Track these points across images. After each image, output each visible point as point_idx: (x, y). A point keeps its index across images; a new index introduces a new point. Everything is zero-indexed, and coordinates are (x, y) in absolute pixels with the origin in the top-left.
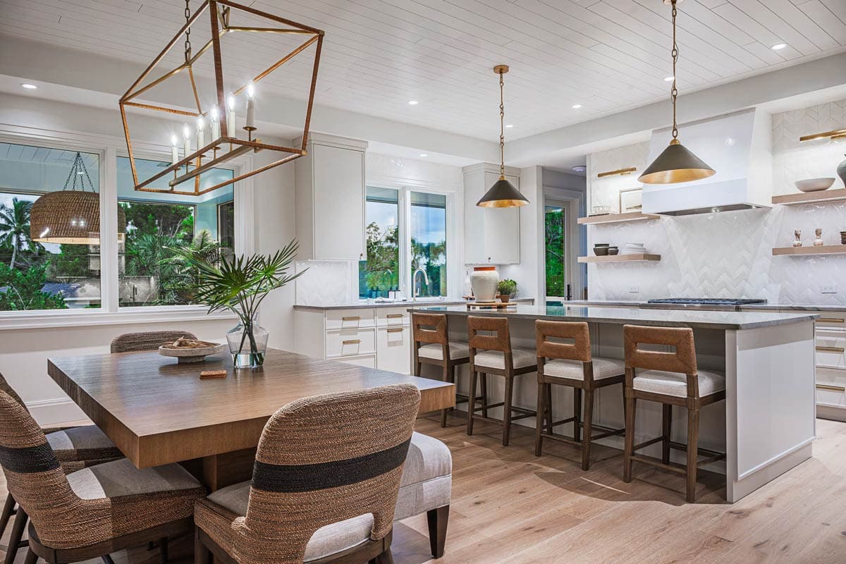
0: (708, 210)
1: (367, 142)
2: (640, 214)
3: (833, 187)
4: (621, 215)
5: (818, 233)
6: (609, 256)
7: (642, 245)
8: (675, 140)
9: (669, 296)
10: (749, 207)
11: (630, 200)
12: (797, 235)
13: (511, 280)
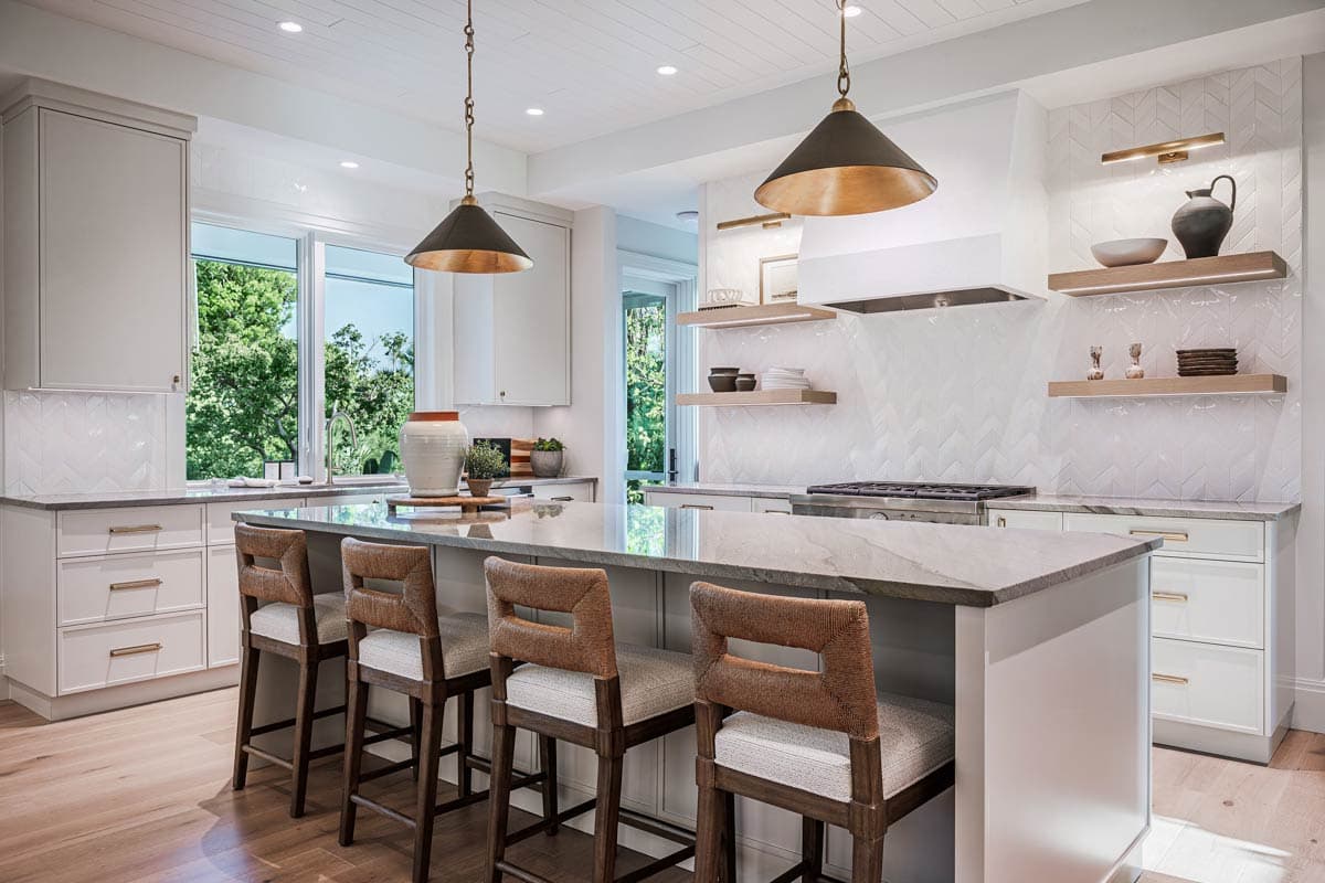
0: (923, 301)
1: (196, 118)
2: (794, 307)
3: (1166, 257)
4: (762, 307)
5: (1136, 353)
6: (738, 393)
7: (801, 372)
8: (843, 102)
9: (853, 475)
10: (1000, 296)
11: (778, 278)
12: (1096, 357)
13: (553, 440)
